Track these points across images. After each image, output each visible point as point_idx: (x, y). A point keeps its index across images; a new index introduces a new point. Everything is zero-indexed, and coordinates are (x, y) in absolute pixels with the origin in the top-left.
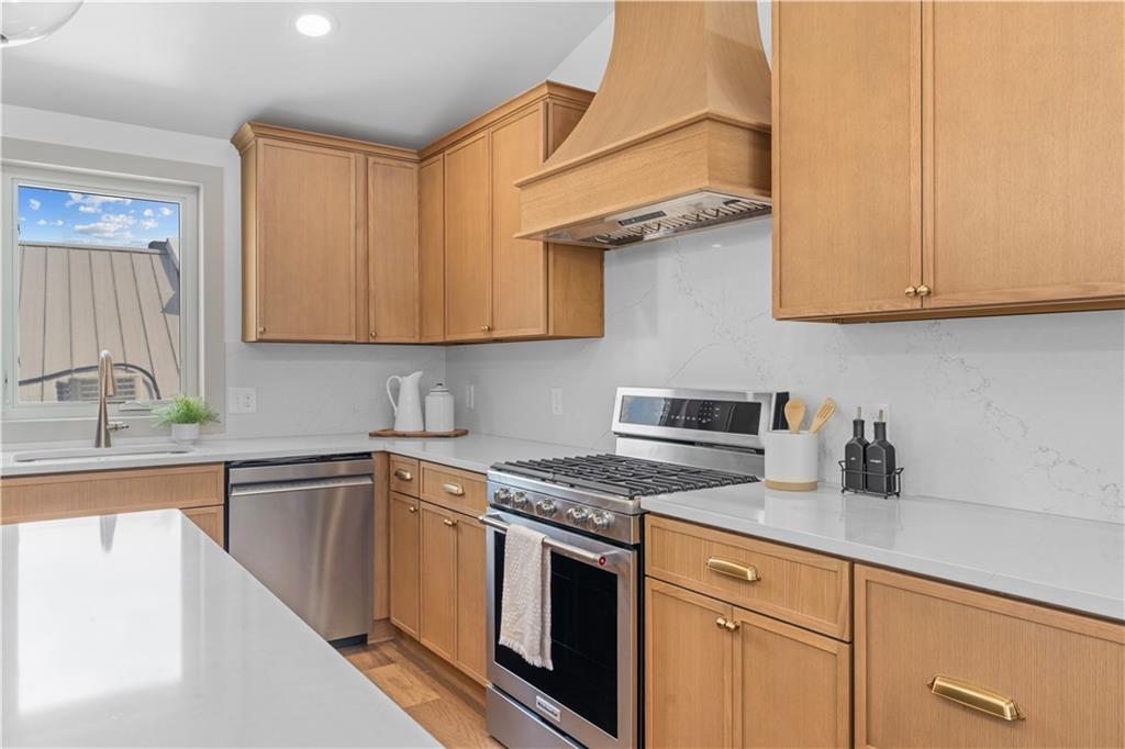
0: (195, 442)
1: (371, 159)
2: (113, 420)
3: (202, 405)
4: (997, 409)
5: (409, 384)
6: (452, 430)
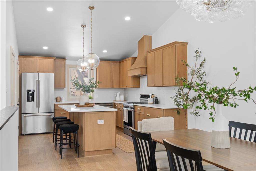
1: (113, 63)
5: (118, 94)
6: (124, 100)
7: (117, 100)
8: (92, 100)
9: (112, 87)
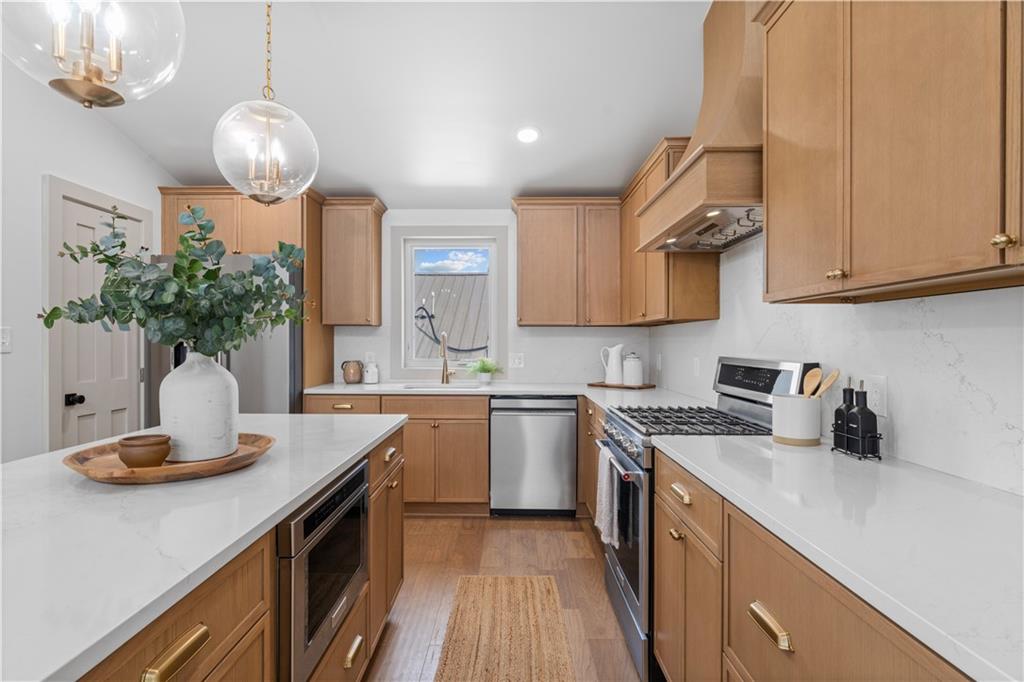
0: (489, 384)
1: (588, 208)
2: (451, 370)
3: (494, 362)
4: (970, 384)
5: (614, 352)
6: (640, 384)
7: (608, 382)
8: (492, 378)
9: (583, 324)
